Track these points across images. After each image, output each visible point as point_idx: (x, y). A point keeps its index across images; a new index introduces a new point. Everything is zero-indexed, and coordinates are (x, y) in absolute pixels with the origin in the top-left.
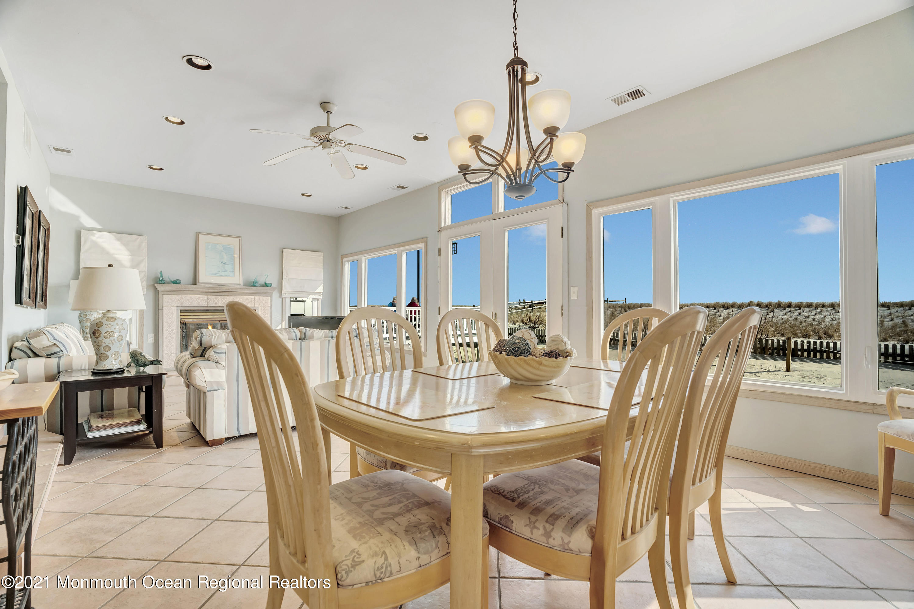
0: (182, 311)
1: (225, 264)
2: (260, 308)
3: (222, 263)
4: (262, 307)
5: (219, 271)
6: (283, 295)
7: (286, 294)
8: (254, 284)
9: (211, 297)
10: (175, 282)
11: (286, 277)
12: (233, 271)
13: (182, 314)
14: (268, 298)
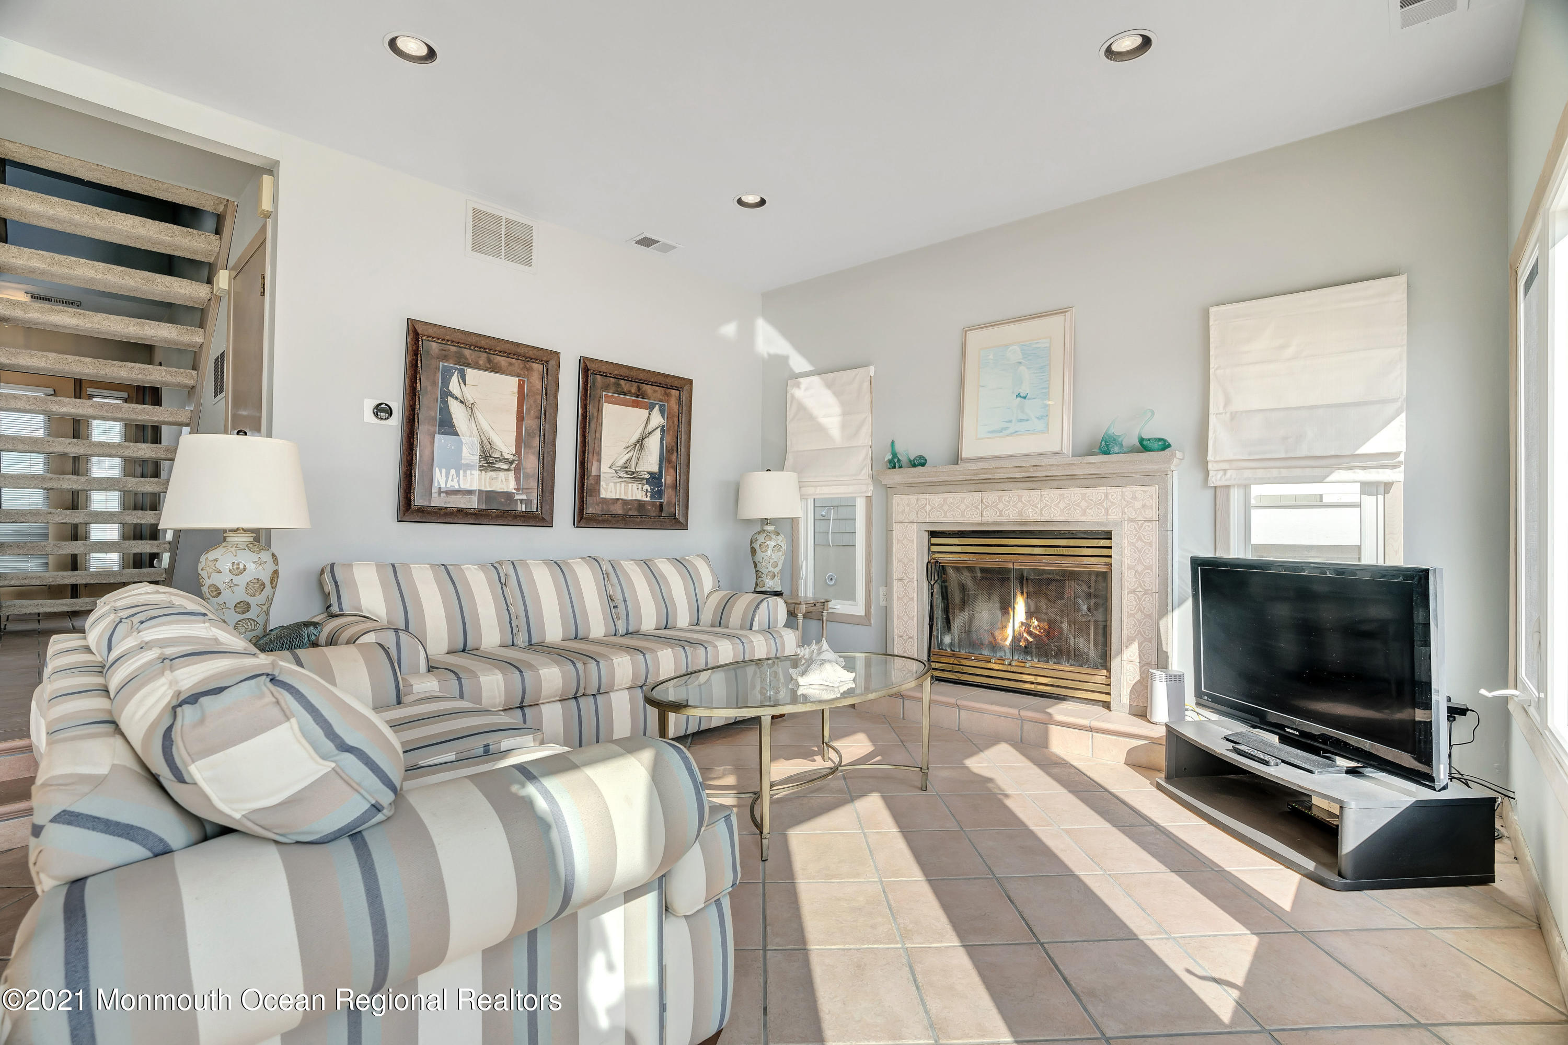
0: (933, 534)
1: (1025, 398)
2: (1125, 525)
3: (1019, 395)
4: (1130, 520)
5: (1010, 421)
6: (1216, 479)
7: (1225, 471)
8: (1106, 447)
9: (991, 497)
10: (919, 462)
11: (1221, 410)
12: (1044, 417)
13: (934, 540)
14: (1153, 490)
